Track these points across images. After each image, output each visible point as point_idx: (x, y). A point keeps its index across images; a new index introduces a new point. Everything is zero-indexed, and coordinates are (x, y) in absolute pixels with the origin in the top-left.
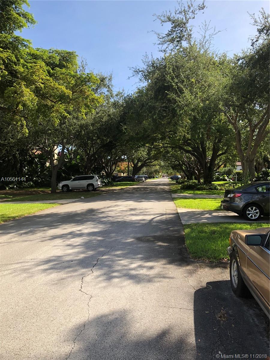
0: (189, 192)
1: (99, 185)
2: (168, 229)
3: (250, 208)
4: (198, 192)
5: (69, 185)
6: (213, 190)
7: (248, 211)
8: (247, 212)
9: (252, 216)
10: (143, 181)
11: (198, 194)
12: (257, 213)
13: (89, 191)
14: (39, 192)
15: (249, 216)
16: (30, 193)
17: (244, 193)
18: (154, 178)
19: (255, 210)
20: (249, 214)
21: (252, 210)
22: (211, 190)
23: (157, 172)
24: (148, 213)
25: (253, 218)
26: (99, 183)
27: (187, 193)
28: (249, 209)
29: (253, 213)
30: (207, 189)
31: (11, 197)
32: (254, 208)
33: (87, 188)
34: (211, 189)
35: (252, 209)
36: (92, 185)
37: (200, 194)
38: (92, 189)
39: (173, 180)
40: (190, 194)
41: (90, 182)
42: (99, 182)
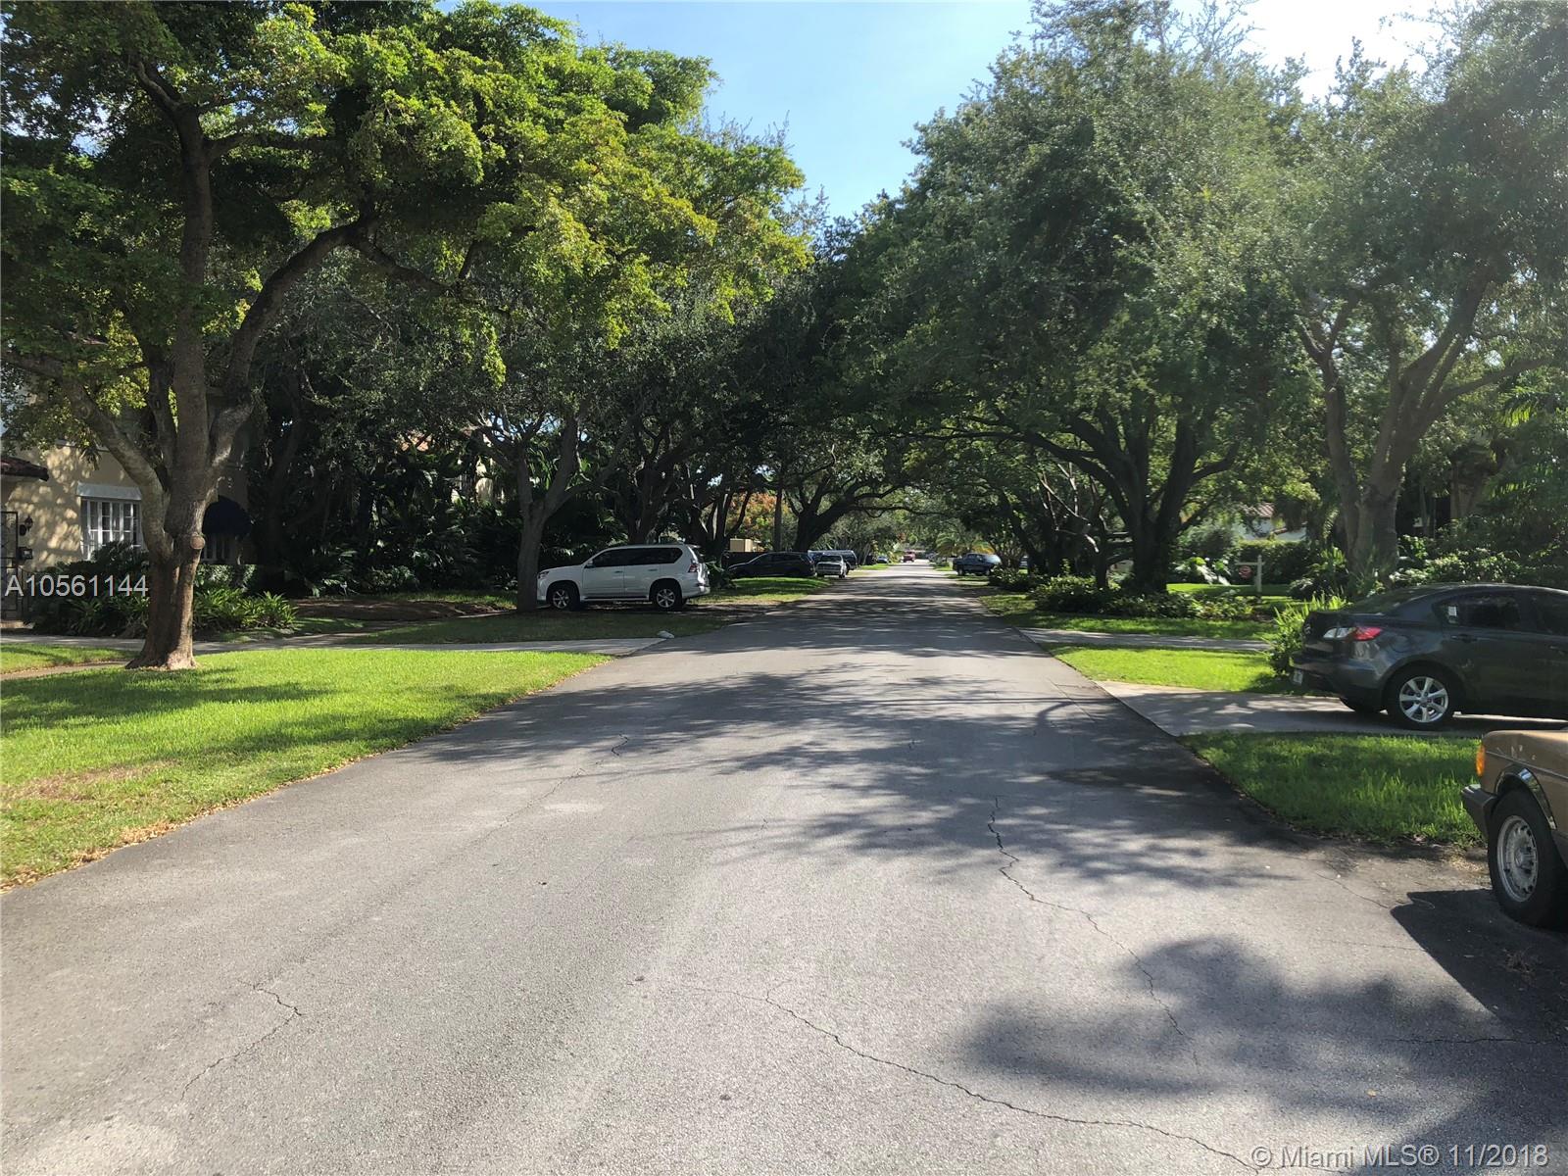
0: (1084, 625)
1: (702, 588)
2: (1132, 748)
3: (1412, 683)
4: (1120, 622)
5: (580, 585)
6: (1176, 616)
7: (1404, 693)
8: (1403, 698)
9: (1419, 712)
10: (842, 576)
11: (1124, 632)
12: (1438, 700)
13: (663, 610)
14: (452, 608)
15: (1409, 712)
16: (419, 612)
17: (1393, 625)
18: (870, 561)
19: (1433, 689)
20: (1409, 705)
21: (1421, 688)
22: (1169, 616)
23: (886, 536)
24: (1000, 696)
25: (1424, 720)
26: (701, 580)
27: (1077, 625)
28: (1408, 686)
29: (1425, 700)
30: (1151, 615)
31: (360, 625)
32: (1428, 682)
33: (653, 596)
34: (1166, 612)
35: (1420, 685)
36: (672, 585)
37: (1131, 632)
38: (670, 603)
39: (964, 575)
40: (1091, 630)
41: (664, 571)
42: (700, 574)
